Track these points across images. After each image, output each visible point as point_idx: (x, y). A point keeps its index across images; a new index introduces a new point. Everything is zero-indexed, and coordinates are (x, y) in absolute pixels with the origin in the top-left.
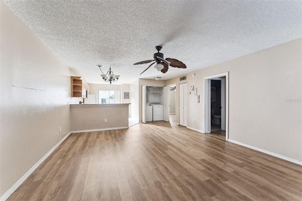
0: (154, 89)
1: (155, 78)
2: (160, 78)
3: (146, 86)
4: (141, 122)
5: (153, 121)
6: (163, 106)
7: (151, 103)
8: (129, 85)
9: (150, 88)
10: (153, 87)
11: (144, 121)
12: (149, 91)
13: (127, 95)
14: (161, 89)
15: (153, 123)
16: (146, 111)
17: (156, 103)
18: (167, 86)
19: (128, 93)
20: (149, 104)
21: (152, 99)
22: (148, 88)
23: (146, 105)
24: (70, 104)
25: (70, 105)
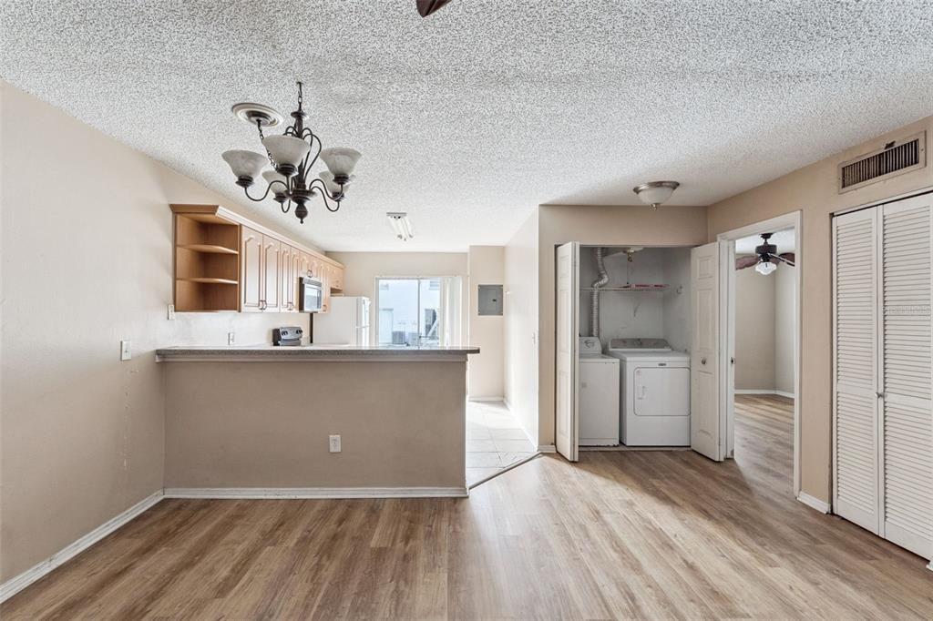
0: (630, 259)
1: (637, 190)
2: (675, 185)
3: (583, 249)
4: (550, 448)
5: (621, 443)
6: (686, 358)
7: (613, 341)
8: (502, 251)
9: (608, 260)
10: (624, 249)
11: (566, 446)
12: (601, 277)
13: (491, 299)
14: (671, 260)
15: (623, 468)
16: (580, 386)
17: (639, 343)
18: (715, 240)
19: (499, 289)
20: (598, 348)
21: (617, 316)
22: (592, 258)
23: (581, 355)
24: (159, 348)
25: (159, 353)
